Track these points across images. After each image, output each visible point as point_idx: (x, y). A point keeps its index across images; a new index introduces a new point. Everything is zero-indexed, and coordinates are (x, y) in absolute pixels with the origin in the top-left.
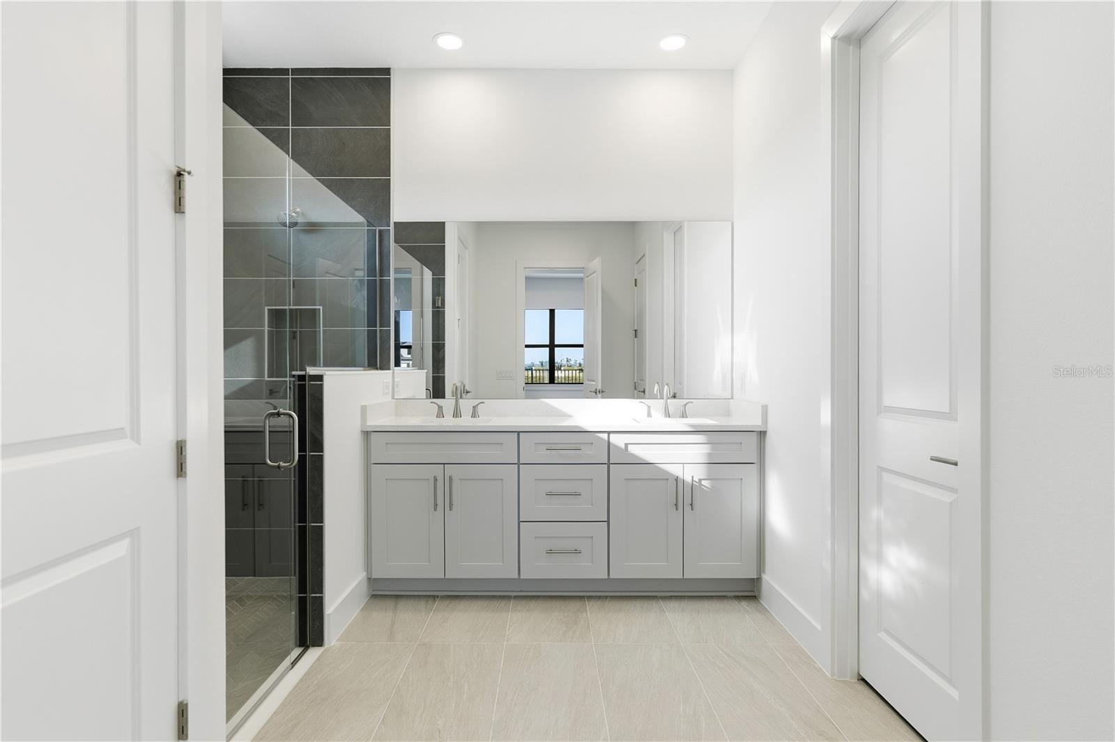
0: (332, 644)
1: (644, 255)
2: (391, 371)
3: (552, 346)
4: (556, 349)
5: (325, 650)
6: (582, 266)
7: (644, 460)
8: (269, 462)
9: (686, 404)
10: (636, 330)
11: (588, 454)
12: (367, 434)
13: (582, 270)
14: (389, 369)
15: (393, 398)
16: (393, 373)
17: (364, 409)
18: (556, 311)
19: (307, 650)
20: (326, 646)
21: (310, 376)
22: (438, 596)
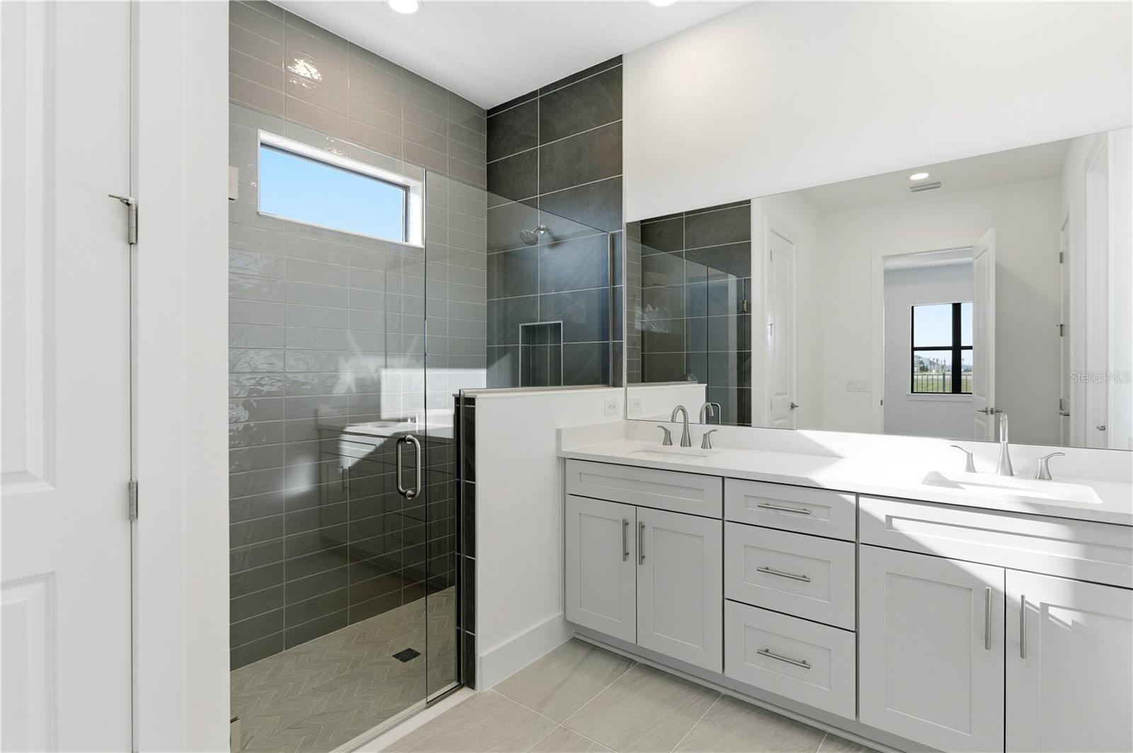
0: (484, 691)
1: (1067, 219)
2: (623, 389)
3: (957, 348)
4: (962, 351)
5: (475, 695)
6: (970, 245)
7: (923, 547)
8: (401, 489)
9: (1050, 456)
10: (1061, 326)
11: (820, 521)
12: (563, 461)
13: (969, 250)
14: (621, 386)
15: (626, 418)
16: (626, 390)
17: (559, 432)
18: (962, 304)
19: (459, 689)
20: (478, 691)
21: (465, 398)
22: (635, 662)
